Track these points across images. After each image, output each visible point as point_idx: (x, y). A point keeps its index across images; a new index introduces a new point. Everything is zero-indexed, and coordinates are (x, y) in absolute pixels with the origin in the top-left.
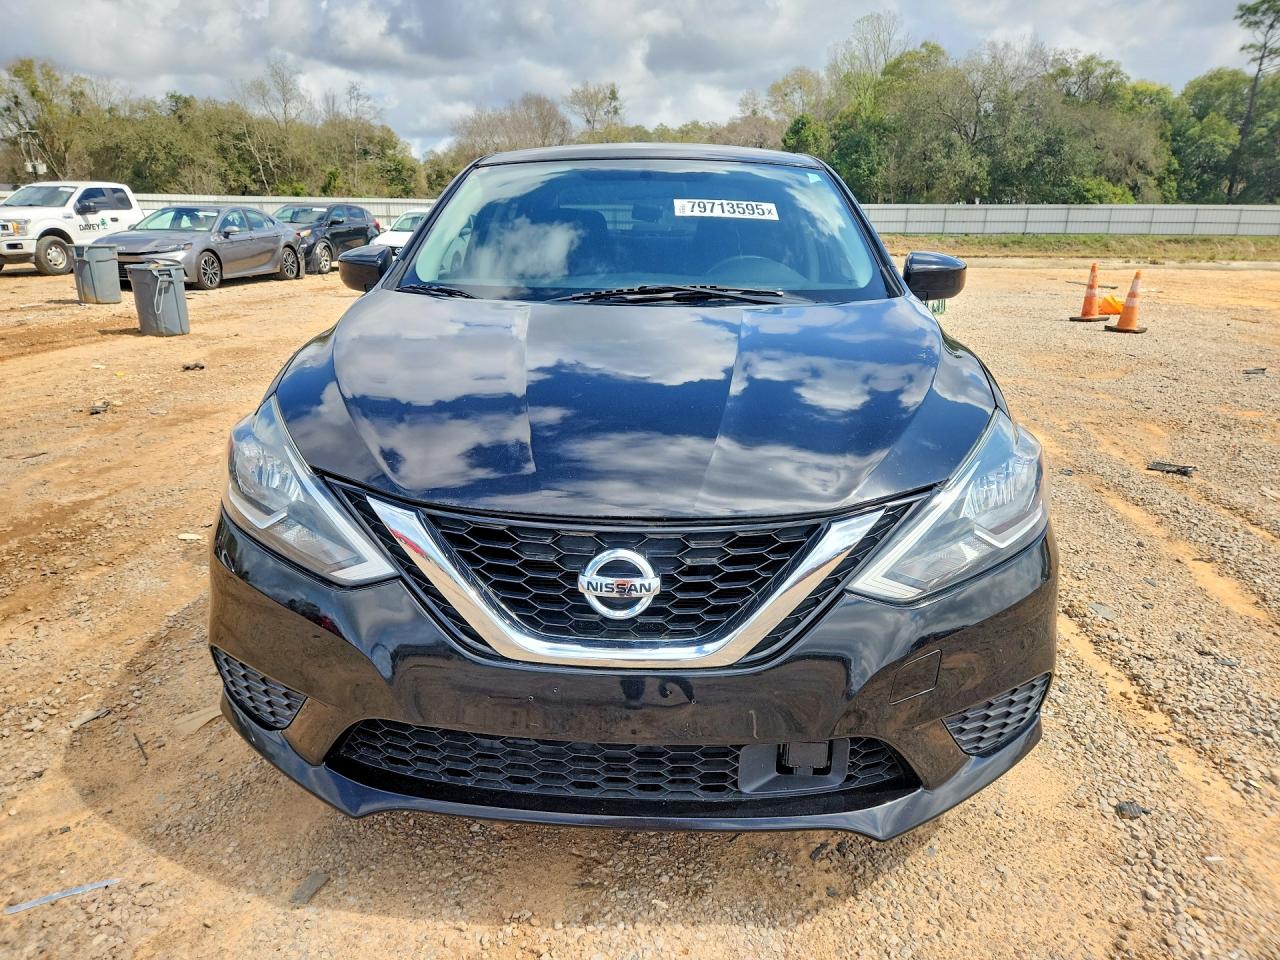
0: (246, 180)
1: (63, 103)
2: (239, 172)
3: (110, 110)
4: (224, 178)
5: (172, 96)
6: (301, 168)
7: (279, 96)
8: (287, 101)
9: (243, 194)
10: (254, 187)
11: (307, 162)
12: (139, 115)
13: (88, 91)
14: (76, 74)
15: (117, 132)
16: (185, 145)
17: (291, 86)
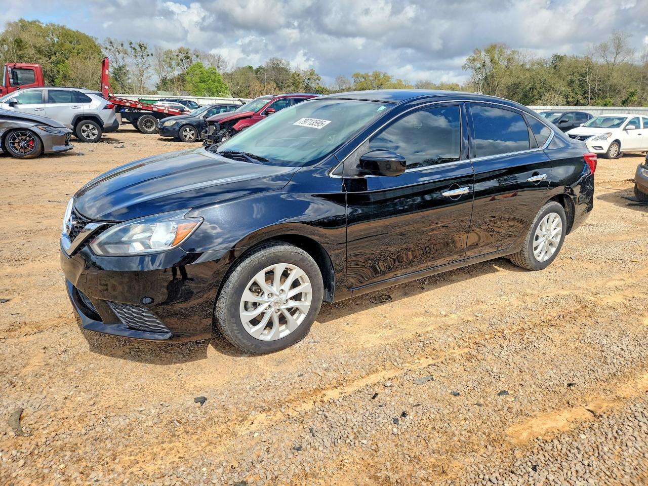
0: (580, 97)
1: (503, 63)
2: (576, 94)
3: (522, 66)
4: (566, 96)
5: (555, 56)
6: (614, 90)
7: (614, 51)
8: (617, 53)
9: (576, 105)
10: (583, 101)
11: (619, 87)
12: (535, 67)
13: (516, 57)
14: (513, 49)
15: (522, 76)
16: (552, 81)
17: (623, 44)
